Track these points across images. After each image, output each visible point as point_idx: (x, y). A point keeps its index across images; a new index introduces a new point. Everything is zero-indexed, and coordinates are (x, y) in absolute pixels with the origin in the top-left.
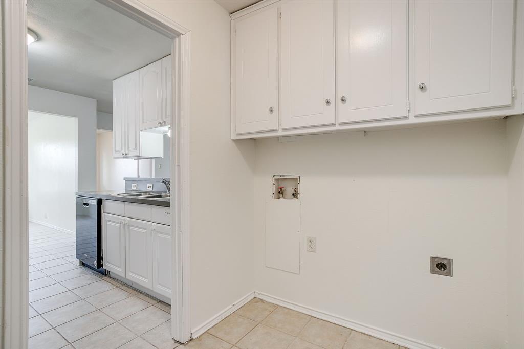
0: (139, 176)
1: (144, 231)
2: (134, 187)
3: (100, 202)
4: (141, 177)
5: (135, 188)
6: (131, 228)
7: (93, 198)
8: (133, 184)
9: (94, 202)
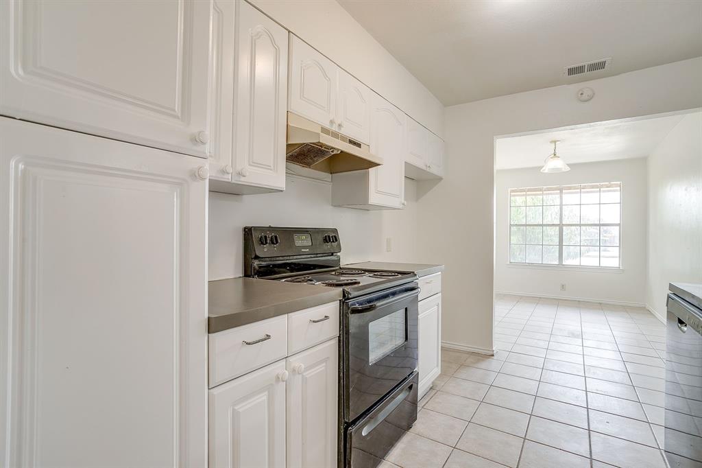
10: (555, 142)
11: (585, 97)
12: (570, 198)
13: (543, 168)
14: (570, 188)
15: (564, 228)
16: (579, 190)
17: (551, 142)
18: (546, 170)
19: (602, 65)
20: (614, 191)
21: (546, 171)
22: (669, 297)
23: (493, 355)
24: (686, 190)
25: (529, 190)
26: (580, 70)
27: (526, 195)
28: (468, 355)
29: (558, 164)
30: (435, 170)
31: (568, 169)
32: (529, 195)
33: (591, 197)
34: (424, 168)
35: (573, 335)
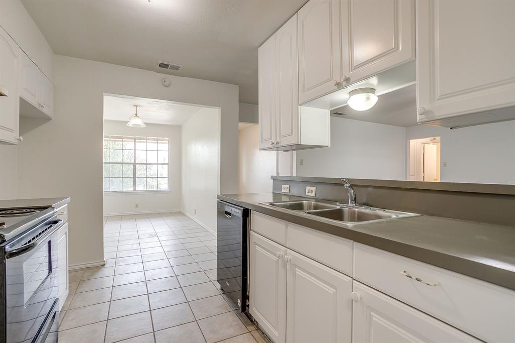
0: (278, 173)
1: (331, 290)
2: (285, 188)
3: (246, 213)
4: (280, 175)
5: (288, 191)
6: (299, 272)
7: (237, 205)
8: (284, 186)
9: (238, 212)
10: (136, 106)
11: (166, 83)
12: (140, 145)
13: (129, 123)
14: (140, 139)
15: (137, 166)
16: (146, 141)
17: (134, 106)
18: (130, 124)
19: (177, 68)
20: (166, 143)
21: (130, 126)
22: (218, 202)
23: (105, 265)
24: (202, 146)
25: (112, 137)
26: (166, 66)
27: (110, 140)
28: (83, 272)
29: (137, 121)
30: (46, 111)
31: (144, 126)
32: (111, 141)
33: (152, 146)
34: (37, 106)
35: (152, 236)
